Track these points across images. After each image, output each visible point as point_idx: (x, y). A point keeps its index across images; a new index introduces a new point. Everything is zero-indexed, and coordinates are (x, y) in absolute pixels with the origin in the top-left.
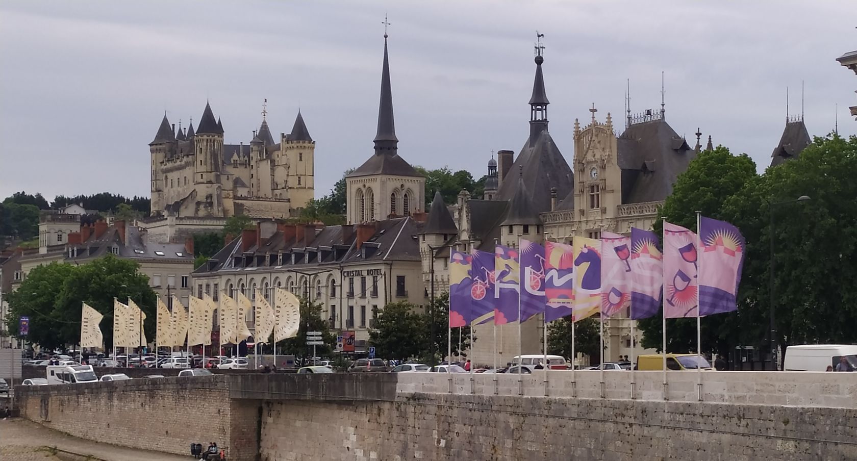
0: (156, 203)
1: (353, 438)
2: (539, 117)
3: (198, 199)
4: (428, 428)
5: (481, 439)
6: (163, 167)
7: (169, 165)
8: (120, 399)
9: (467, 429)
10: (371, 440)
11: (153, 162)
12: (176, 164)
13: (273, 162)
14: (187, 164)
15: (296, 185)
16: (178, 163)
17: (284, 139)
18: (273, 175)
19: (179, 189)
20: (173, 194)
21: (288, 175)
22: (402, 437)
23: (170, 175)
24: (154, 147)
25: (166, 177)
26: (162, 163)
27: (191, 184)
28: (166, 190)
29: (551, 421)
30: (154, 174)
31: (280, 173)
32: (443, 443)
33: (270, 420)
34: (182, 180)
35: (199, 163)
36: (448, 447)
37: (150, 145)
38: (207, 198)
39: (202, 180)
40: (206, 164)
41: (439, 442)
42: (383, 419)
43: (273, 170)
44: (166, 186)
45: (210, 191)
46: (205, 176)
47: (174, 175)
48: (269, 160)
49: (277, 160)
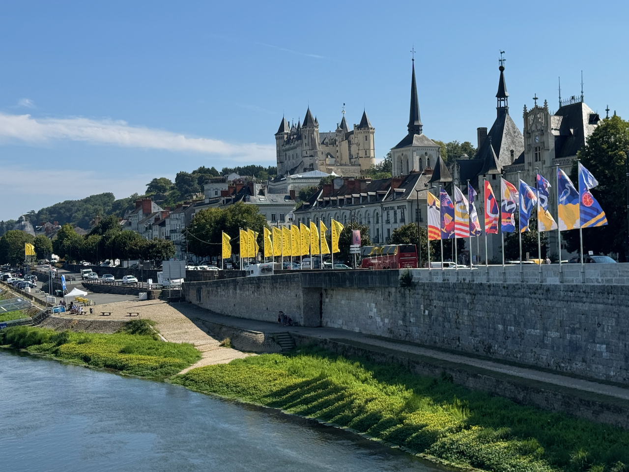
0: (280, 170)
1: (375, 310)
2: (503, 105)
3: (305, 166)
4: (418, 303)
5: (450, 310)
6: (284, 148)
7: (287, 147)
8: (240, 289)
9: (441, 304)
10: (384, 311)
11: (278, 146)
12: (291, 146)
14: (298, 146)
15: (364, 155)
16: (292, 145)
17: (356, 128)
18: (350, 150)
19: (294, 161)
20: (289, 164)
21: (359, 150)
22: (403, 309)
23: (288, 153)
24: (278, 136)
25: (286, 155)
26: (283, 145)
27: (300, 157)
28: (286, 162)
29: (491, 298)
30: (279, 152)
31: (354, 148)
32: (427, 312)
33: (327, 300)
34: (295, 156)
35: (304, 145)
36: (430, 315)
37: (276, 135)
38: (310, 166)
39: (307, 155)
40: (309, 145)
41: (424, 312)
42: (392, 299)
43: (349, 147)
44: (286, 160)
45: (312, 162)
46: (308, 153)
47: (290, 153)
48: (347, 141)
49: (352, 140)
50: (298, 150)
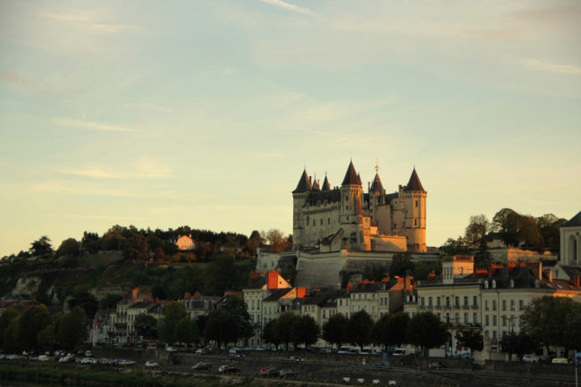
0: (298, 238)
3: (345, 235)
6: (305, 210)
7: (311, 209)
11: (295, 206)
12: (319, 208)
13: (392, 207)
14: (333, 208)
15: (413, 226)
16: (322, 207)
17: (402, 189)
18: (392, 218)
19: (323, 228)
21: (406, 218)
23: (312, 217)
24: (297, 194)
25: (308, 219)
28: (307, 228)
30: (296, 214)
31: (399, 216)
34: (326, 221)
35: (345, 208)
37: (294, 192)
38: (352, 235)
39: (347, 222)
43: (392, 214)
44: (308, 224)
45: (354, 230)
46: (350, 218)
47: (318, 217)
48: (389, 206)
49: (395, 205)
50: (334, 215)
